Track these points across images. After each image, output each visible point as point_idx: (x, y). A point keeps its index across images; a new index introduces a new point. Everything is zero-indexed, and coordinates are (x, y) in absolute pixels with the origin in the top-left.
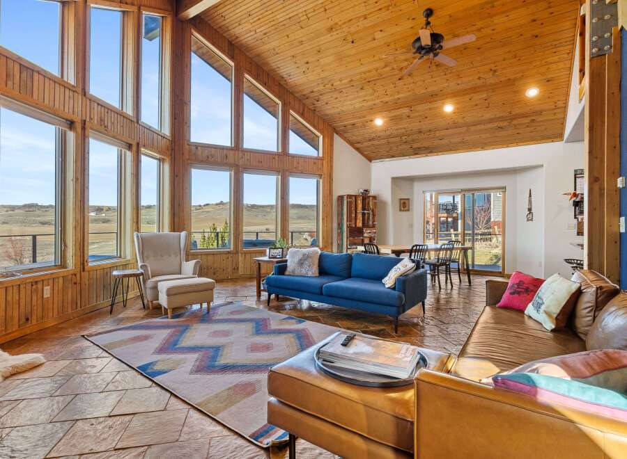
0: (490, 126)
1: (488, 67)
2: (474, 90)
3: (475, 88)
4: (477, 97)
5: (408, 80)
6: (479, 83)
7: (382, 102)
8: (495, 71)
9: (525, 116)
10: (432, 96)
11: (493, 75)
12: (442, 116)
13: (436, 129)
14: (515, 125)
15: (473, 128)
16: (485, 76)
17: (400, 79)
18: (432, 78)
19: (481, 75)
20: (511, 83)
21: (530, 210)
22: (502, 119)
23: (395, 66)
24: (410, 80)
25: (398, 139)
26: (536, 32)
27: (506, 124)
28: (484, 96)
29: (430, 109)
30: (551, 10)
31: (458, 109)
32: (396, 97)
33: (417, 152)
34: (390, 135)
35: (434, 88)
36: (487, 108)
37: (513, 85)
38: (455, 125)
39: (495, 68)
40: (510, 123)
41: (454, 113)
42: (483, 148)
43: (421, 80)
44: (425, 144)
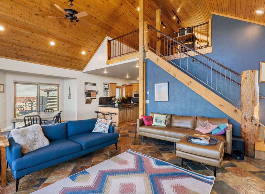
0: (64, 58)
1: (77, 37)
2: (68, 42)
3: (68, 41)
4: (67, 45)
5: (40, 18)
6: (71, 40)
7: (14, 18)
8: (78, 40)
9: (77, 59)
10: (48, 34)
11: (77, 40)
12: (47, 45)
13: (39, 50)
14: (72, 61)
15: (57, 57)
16: (74, 39)
17: (36, 15)
18: (54, 26)
19: (73, 38)
20: (80, 46)
21: (70, 94)
22: (69, 57)
23: (38, 7)
24: (42, 19)
25: (10, 45)
26: (95, 35)
27: (70, 60)
28: (69, 46)
29: (43, 39)
30: (102, 32)
31: (56, 46)
32: (26, 22)
33: (18, 57)
34: (4, 40)
35: (51, 31)
36: (68, 51)
37: (80, 47)
38: (50, 52)
39: (79, 39)
40: (71, 60)
41: (53, 47)
42: (56, 66)
43: (48, 23)
44: (27, 55)
